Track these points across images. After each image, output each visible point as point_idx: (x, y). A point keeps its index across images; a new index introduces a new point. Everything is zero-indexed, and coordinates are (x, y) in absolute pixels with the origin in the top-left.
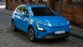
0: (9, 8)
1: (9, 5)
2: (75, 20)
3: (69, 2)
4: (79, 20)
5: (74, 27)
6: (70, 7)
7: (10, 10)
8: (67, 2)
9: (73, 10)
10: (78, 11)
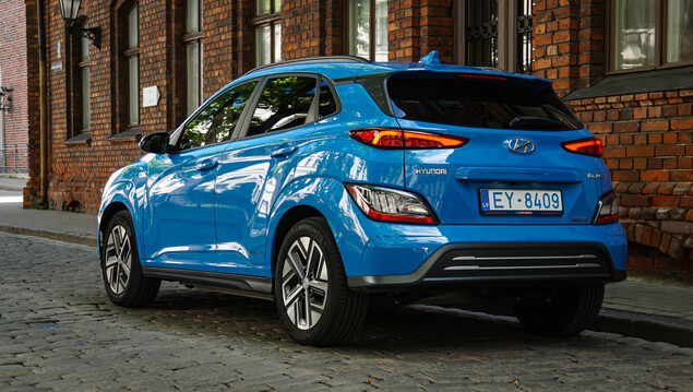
0: (56, 195)
1: (58, 167)
2: (654, 216)
3: (585, 74)
4: (682, 219)
5: (639, 280)
6: (599, 116)
7: (66, 208)
8: (565, 72)
9: (626, 137)
10: (671, 138)
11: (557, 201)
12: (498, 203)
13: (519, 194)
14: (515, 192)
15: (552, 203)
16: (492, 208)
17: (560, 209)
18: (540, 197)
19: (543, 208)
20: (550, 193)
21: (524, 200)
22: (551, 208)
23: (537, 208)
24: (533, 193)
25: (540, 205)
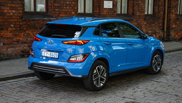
11: (57, 55)
12: (44, 54)
13: (49, 53)
14: (48, 52)
15: (56, 56)
16: (43, 55)
17: (57, 57)
18: (53, 54)
19: (53, 57)
20: (56, 53)
21: (50, 54)
22: (55, 57)
23: (52, 57)
24: (52, 53)
25: (53, 56)
